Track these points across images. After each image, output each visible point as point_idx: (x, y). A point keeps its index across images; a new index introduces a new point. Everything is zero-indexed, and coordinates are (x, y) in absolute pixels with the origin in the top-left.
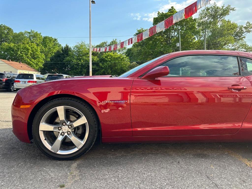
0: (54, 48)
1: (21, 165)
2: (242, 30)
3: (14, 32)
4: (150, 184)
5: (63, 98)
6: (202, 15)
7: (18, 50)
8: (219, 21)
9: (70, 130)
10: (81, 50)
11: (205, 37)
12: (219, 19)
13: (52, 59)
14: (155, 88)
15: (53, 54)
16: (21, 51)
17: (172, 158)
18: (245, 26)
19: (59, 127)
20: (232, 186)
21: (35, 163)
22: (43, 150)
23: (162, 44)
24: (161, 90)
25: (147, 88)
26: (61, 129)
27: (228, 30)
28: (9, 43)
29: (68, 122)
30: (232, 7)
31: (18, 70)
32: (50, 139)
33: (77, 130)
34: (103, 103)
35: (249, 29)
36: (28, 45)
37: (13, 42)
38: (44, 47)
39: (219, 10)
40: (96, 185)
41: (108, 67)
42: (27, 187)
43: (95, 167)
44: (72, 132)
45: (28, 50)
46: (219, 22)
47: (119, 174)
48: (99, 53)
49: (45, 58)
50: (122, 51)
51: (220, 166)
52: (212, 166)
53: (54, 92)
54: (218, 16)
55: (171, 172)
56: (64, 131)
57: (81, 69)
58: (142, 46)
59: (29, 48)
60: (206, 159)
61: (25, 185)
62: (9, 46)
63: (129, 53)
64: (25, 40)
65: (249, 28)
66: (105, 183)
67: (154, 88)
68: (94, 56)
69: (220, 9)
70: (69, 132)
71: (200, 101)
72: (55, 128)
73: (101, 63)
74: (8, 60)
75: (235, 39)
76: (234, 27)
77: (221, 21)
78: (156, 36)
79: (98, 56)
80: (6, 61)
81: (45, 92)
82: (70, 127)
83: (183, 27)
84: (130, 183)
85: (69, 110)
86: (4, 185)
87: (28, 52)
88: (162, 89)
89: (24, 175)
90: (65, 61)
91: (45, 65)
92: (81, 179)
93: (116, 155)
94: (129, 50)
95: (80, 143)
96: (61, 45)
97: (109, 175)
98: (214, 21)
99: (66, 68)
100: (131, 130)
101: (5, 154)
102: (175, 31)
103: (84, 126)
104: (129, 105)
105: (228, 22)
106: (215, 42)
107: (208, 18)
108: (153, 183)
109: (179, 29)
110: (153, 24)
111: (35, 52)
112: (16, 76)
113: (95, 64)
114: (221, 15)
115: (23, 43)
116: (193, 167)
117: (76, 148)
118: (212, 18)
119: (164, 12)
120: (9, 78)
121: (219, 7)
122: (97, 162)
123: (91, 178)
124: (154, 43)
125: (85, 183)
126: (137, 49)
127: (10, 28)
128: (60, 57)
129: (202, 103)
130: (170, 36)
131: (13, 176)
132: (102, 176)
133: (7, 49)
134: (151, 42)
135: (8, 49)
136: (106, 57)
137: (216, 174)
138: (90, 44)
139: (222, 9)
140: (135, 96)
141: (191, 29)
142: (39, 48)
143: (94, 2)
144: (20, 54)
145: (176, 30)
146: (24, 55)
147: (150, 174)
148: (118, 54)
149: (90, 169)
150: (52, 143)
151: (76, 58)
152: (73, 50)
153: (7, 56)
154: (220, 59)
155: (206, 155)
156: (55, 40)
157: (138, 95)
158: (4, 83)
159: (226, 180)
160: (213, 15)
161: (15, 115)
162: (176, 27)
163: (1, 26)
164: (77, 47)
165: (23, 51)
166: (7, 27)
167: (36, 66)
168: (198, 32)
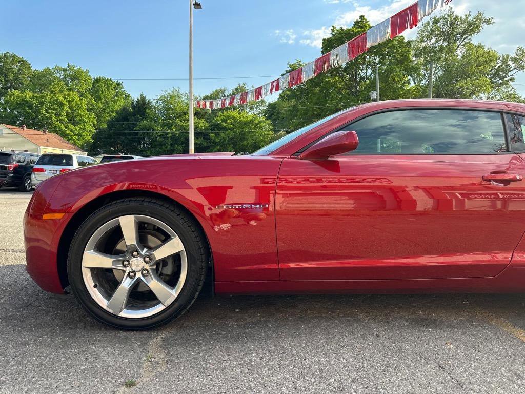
0: (115, 102)
1: (43, 340)
2: (507, 65)
3: (33, 69)
4: (317, 380)
5: (133, 199)
6: (424, 34)
7: (42, 106)
8: (460, 46)
9: (147, 267)
10: (171, 106)
11: (430, 78)
12: (459, 41)
13: (111, 125)
14: (327, 178)
15: (114, 114)
16: (46, 107)
17: (364, 326)
18: (513, 57)
19: (123, 261)
20: (493, 386)
21: (73, 337)
22: (89, 308)
23: (341, 94)
24: (339, 184)
25: (308, 180)
26: (129, 263)
27: (478, 65)
28: (23, 92)
29: (143, 250)
30: (486, 16)
31: (41, 147)
32: (106, 286)
33: (162, 267)
34: (218, 209)
35: (521, 63)
36: (61, 96)
37: (30, 89)
38: (95, 100)
39: (459, 23)
40: (201, 381)
41: (228, 141)
42: (55, 385)
43: (199, 344)
44: (152, 270)
45: (61, 105)
46: (459, 48)
47: (251, 360)
48: (210, 112)
49: (96, 123)
50: (256, 108)
51: (465, 344)
52: (448, 344)
53: (114, 186)
54: (458, 36)
55: (361, 356)
56: (135, 268)
57: (172, 145)
58: (298, 98)
59: (65, 101)
60: (436, 329)
61: (51, 381)
62: (21, 96)
63: (272, 112)
64: (55, 84)
65: (521, 60)
66: (223, 377)
67: (323, 179)
68: (198, 118)
69: (461, 20)
70: (146, 270)
71: (420, 208)
72: (115, 263)
73: (212, 133)
74: (20, 126)
75: (493, 82)
76: (491, 58)
77: (464, 45)
78: (328, 77)
79: (208, 119)
80: (17, 127)
81: (94, 186)
82: (147, 259)
83: (384, 58)
84: (275, 378)
85: (146, 225)
86: (5, 381)
87: (62, 110)
88: (341, 182)
89: (49, 360)
90: (138, 128)
91: (96, 137)
92: (169, 370)
93: (245, 319)
94: (272, 106)
95: (168, 295)
96: (131, 96)
97: (230, 360)
98: (449, 45)
99: (139, 144)
100: (277, 266)
101: (10, 316)
102: (367, 66)
103: (176, 257)
104: (273, 215)
105: (479, 47)
106: (451, 90)
107: (436, 39)
108: (324, 378)
109: (377, 62)
110: (322, 52)
111: (75, 110)
112: (36, 159)
113: (200, 135)
114: (463, 33)
115: (52, 92)
116: (408, 346)
117: (160, 305)
118: (445, 40)
119: (345, 28)
120: (22, 163)
121: (460, 17)
122: (204, 335)
123: (191, 367)
124: (323, 91)
125: (178, 378)
126: (288, 104)
127: (24, 59)
128: (128, 120)
129: (425, 211)
130: (356, 77)
131: (25, 362)
132: (214, 364)
133: (17, 103)
134: (317, 89)
135: (20, 104)
136: (223, 120)
137: (458, 360)
138: (190, 93)
139: (465, 22)
140: (285, 195)
141: (400, 62)
142: (84, 103)
143: (199, 5)
144: (45, 115)
145: (370, 65)
146: (53, 117)
147: (316, 358)
148: (249, 114)
149: (190, 349)
150: (108, 294)
151: (161, 121)
152: (155, 105)
153: (17, 117)
154: (462, 119)
155: (436, 320)
156: (119, 84)
157: (290, 194)
158: (11, 173)
159: (479, 373)
160: (448, 32)
161: (33, 237)
162: (370, 58)
163: (5, 56)
164: (162, 99)
165: (50, 109)
166: (19, 58)
167: (78, 139)
168: (416, 69)
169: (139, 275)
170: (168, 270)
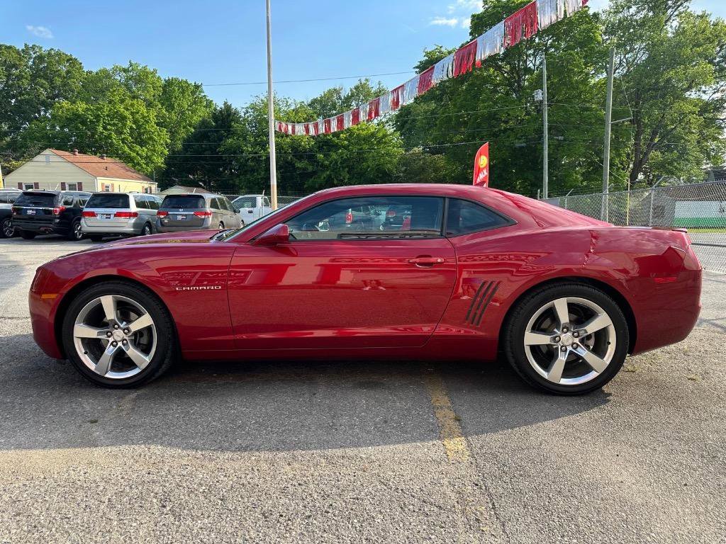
0: (194, 112)
3: (85, 70)
7: (98, 121)
8: (673, 18)
9: (126, 337)
10: (265, 117)
12: (670, 10)
13: (188, 143)
15: (192, 130)
16: (104, 123)
19: (108, 332)
26: (112, 334)
27: (695, 46)
28: (73, 103)
29: (122, 323)
31: (98, 178)
33: (140, 336)
36: (122, 106)
37: (83, 98)
38: (167, 111)
41: (341, 163)
44: (131, 340)
45: (123, 118)
46: (670, 21)
49: (169, 141)
54: (669, 2)
59: (127, 113)
62: (72, 109)
64: (114, 91)
70: (126, 340)
73: (320, 153)
74: (72, 150)
76: (716, 33)
77: (678, 16)
82: (126, 331)
83: (559, 39)
85: (122, 303)
87: (125, 125)
90: (222, 149)
91: (170, 161)
94: (406, 110)
95: (143, 360)
98: (655, 16)
99: (225, 169)
100: (233, 337)
102: (535, 52)
103: (149, 329)
104: (226, 294)
105: (703, 17)
106: (655, 83)
107: (638, 8)
109: (548, 45)
110: (471, 34)
111: (141, 126)
112: (88, 199)
115: (110, 102)
117: (137, 368)
118: (650, 9)
120: (68, 204)
124: (471, 90)
127: (73, 57)
128: (209, 138)
133: (67, 119)
134: (463, 88)
135: (70, 119)
142: (152, 115)
144: (103, 133)
145: (540, 49)
146: (114, 136)
150: (96, 359)
151: (252, 139)
152: (243, 116)
153: (68, 138)
156: (197, 87)
158: (57, 218)
162: (539, 40)
163: (49, 54)
164: (253, 107)
165: (109, 124)
166: (67, 55)
167: (147, 164)
168: (605, 54)
169: (120, 344)
170: (144, 340)
